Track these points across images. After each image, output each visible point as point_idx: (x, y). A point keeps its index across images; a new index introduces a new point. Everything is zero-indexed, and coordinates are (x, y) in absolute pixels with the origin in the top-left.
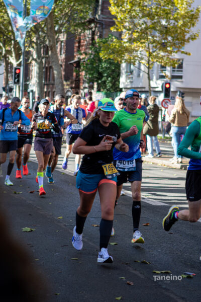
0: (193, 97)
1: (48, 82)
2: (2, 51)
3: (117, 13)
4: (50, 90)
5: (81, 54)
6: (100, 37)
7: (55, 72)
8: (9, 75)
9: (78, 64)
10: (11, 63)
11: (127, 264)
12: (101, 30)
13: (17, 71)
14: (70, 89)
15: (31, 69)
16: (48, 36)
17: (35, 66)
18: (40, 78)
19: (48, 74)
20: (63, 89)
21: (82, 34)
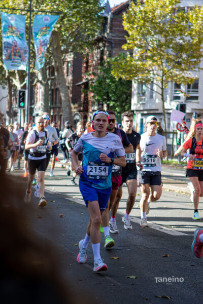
1: (54, 105)
2: (5, 73)
3: (129, 29)
4: (56, 113)
5: (90, 75)
6: (110, 56)
7: (62, 94)
8: (13, 98)
9: (86, 85)
10: (15, 86)
11: (147, 299)
12: (110, 50)
14: (78, 113)
15: (36, 92)
16: (54, 57)
17: (40, 88)
18: (46, 100)
19: (54, 97)
20: (71, 113)
21: (90, 54)
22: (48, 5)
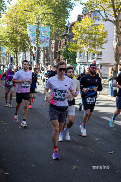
0: (106, 67)
1: (47, 60)
2: (29, 47)
3: (75, 32)
4: (48, 63)
5: (61, 48)
6: (69, 42)
7: (50, 56)
8: (31, 57)
9: (60, 52)
10: (33, 52)
12: (69, 39)
13: (34, 55)
17: (42, 53)
18: (44, 58)
19: (48, 56)
21: (61, 40)
22: (45, 21)
